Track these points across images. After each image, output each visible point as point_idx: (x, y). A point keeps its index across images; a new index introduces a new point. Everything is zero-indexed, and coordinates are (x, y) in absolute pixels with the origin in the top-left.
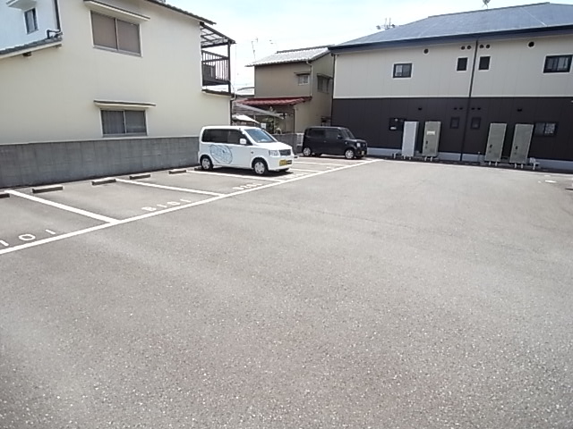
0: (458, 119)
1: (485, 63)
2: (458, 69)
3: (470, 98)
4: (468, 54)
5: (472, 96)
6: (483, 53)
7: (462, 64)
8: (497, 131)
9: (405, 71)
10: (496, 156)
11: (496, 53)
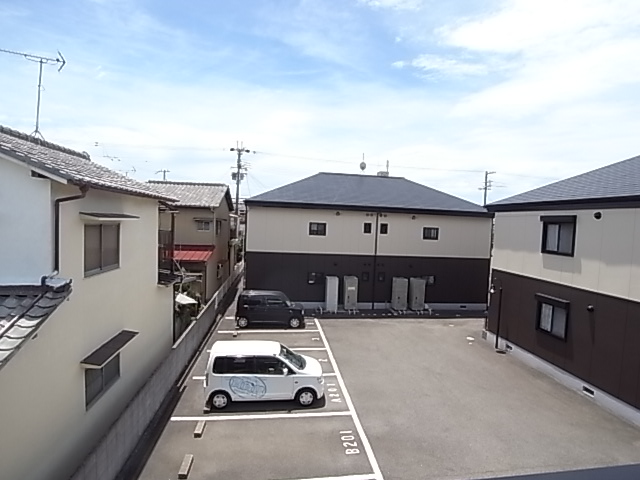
0: (368, 273)
1: (384, 229)
2: (365, 232)
3: (375, 256)
4: (371, 220)
5: (378, 254)
6: (382, 221)
7: (368, 229)
8: (399, 285)
9: (319, 230)
10: (403, 305)
11: (392, 222)
